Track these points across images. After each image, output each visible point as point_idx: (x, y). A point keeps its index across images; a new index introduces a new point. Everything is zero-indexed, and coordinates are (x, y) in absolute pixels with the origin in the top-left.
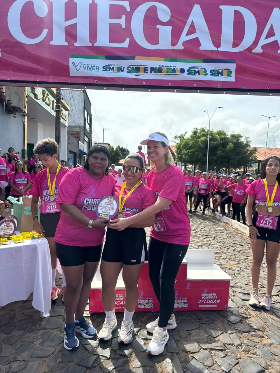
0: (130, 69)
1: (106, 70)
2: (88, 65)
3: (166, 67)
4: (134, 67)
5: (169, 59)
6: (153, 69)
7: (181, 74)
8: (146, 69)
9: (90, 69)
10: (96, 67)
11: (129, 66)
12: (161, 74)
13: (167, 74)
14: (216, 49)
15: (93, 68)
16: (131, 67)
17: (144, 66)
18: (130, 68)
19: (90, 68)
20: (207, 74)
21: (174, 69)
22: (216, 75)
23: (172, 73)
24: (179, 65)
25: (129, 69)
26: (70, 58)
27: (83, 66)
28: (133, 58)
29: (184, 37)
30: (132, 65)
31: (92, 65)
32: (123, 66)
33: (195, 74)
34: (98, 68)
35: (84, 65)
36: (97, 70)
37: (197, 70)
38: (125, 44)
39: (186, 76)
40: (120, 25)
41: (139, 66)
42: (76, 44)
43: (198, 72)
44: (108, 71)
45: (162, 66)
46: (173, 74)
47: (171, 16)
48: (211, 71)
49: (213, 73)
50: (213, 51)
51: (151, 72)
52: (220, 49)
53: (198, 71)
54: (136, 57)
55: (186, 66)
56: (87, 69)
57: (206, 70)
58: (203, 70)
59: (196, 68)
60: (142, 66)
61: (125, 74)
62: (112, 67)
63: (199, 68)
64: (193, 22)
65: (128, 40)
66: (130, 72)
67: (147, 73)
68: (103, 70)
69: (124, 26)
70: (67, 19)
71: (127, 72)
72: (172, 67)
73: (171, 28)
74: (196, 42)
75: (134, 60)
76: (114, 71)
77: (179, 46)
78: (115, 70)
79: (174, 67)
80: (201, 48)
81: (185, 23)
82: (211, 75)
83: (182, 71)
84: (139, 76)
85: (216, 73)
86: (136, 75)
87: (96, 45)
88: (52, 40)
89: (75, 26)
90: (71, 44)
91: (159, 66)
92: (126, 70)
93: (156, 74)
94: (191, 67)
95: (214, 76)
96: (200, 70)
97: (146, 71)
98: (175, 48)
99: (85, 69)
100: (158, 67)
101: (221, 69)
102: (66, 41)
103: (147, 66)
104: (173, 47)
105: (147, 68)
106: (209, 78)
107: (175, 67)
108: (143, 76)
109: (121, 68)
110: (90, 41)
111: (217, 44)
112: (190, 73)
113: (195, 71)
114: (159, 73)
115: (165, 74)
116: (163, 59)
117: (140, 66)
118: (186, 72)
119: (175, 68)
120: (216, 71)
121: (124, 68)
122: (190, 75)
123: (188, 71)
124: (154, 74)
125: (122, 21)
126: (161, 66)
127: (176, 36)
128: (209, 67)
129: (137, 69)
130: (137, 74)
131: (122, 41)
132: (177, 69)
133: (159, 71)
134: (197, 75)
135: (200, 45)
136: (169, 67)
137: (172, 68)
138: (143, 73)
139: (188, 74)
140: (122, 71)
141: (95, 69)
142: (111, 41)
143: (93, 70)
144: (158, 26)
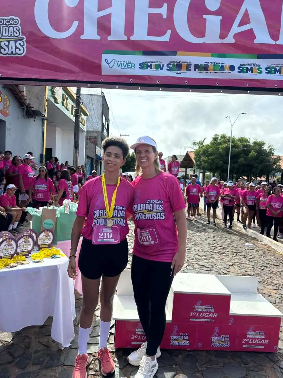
0: (171, 66)
1: (142, 67)
2: (123, 62)
3: (213, 64)
4: (176, 63)
5: (216, 54)
6: (197, 67)
7: (230, 71)
8: (189, 66)
9: (125, 67)
10: (132, 64)
11: (169, 63)
12: (207, 71)
13: (214, 72)
14: (273, 42)
15: (128, 65)
16: (172, 63)
17: (187, 62)
18: (170, 64)
19: (125, 65)
20: (261, 72)
21: (222, 66)
22: (273, 73)
23: (219, 71)
24: (228, 62)
25: (169, 66)
26: (103, 55)
27: (117, 63)
28: (175, 53)
29: (236, 29)
30: (173, 62)
31: (127, 62)
32: (162, 63)
33: (247, 72)
34: (133, 66)
35: (118, 61)
36: (133, 67)
37: (249, 67)
38: (166, 38)
39: (236, 75)
40: (160, 15)
41: (180, 63)
42: (109, 38)
43: (251, 70)
44: (145, 68)
45: (209, 63)
46: (221, 72)
47: (221, 3)
48: (266, 69)
49: (269, 71)
50: (270, 45)
51: (195, 70)
52: (278, 43)
53: (251, 68)
54: (178, 52)
55: (237, 62)
56: (122, 67)
57: (260, 67)
58: (257, 67)
59: (249, 65)
60: (184, 62)
61: (164, 73)
62: (149, 64)
63: (253, 64)
64: (246, 10)
65: (169, 32)
66: (170, 69)
67: (190, 70)
68: (139, 68)
69: (165, 17)
70: (100, 9)
71: (167, 70)
72: (220, 63)
73: (221, 17)
74: (250, 34)
75: (176, 55)
76: (151, 68)
77: (230, 39)
78: (153, 67)
79: (222, 63)
80: (256, 41)
81: (238, 12)
82: (266, 73)
83: (232, 68)
84: (181, 74)
85: (273, 71)
86: (177, 74)
87: (132, 38)
88: (83, 33)
89: (108, 17)
90: (104, 39)
91: (205, 62)
92: (165, 67)
93: (200, 71)
94: (242, 63)
95: (270, 74)
96: (253, 67)
97: (189, 69)
98: (225, 41)
99: (119, 66)
100: (203, 64)
101: (279, 66)
102: (98, 34)
103: (190, 62)
104: (221, 40)
105: (191, 65)
106: (264, 76)
107: (224, 63)
108: (185, 74)
109: (160, 65)
110: (125, 35)
111: (275, 36)
112: (242, 71)
113: (247, 68)
114: (204, 71)
115: (211, 72)
116: (210, 54)
117: (182, 62)
118: (237, 70)
119: (224, 65)
120: (273, 68)
121: (163, 65)
122: (242, 73)
123: (239, 68)
124: (199, 71)
125: (163, 11)
126: (207, 63)
127: (226, 27)
128: (264, 63)
129: (179, 66)
130: (179, 72)
131: (162, 33)
132: (226, 66)
133: (205, 68)
134: (250, 73)
135: (255, 38)
136: (216, 63)
137: (220, 65)
138: (186, 71)
139: (238, 72)
140: (162, 69)
141: (131, 66)
142: (149, 34)
143: (128, 67)
144: (205, 16)
